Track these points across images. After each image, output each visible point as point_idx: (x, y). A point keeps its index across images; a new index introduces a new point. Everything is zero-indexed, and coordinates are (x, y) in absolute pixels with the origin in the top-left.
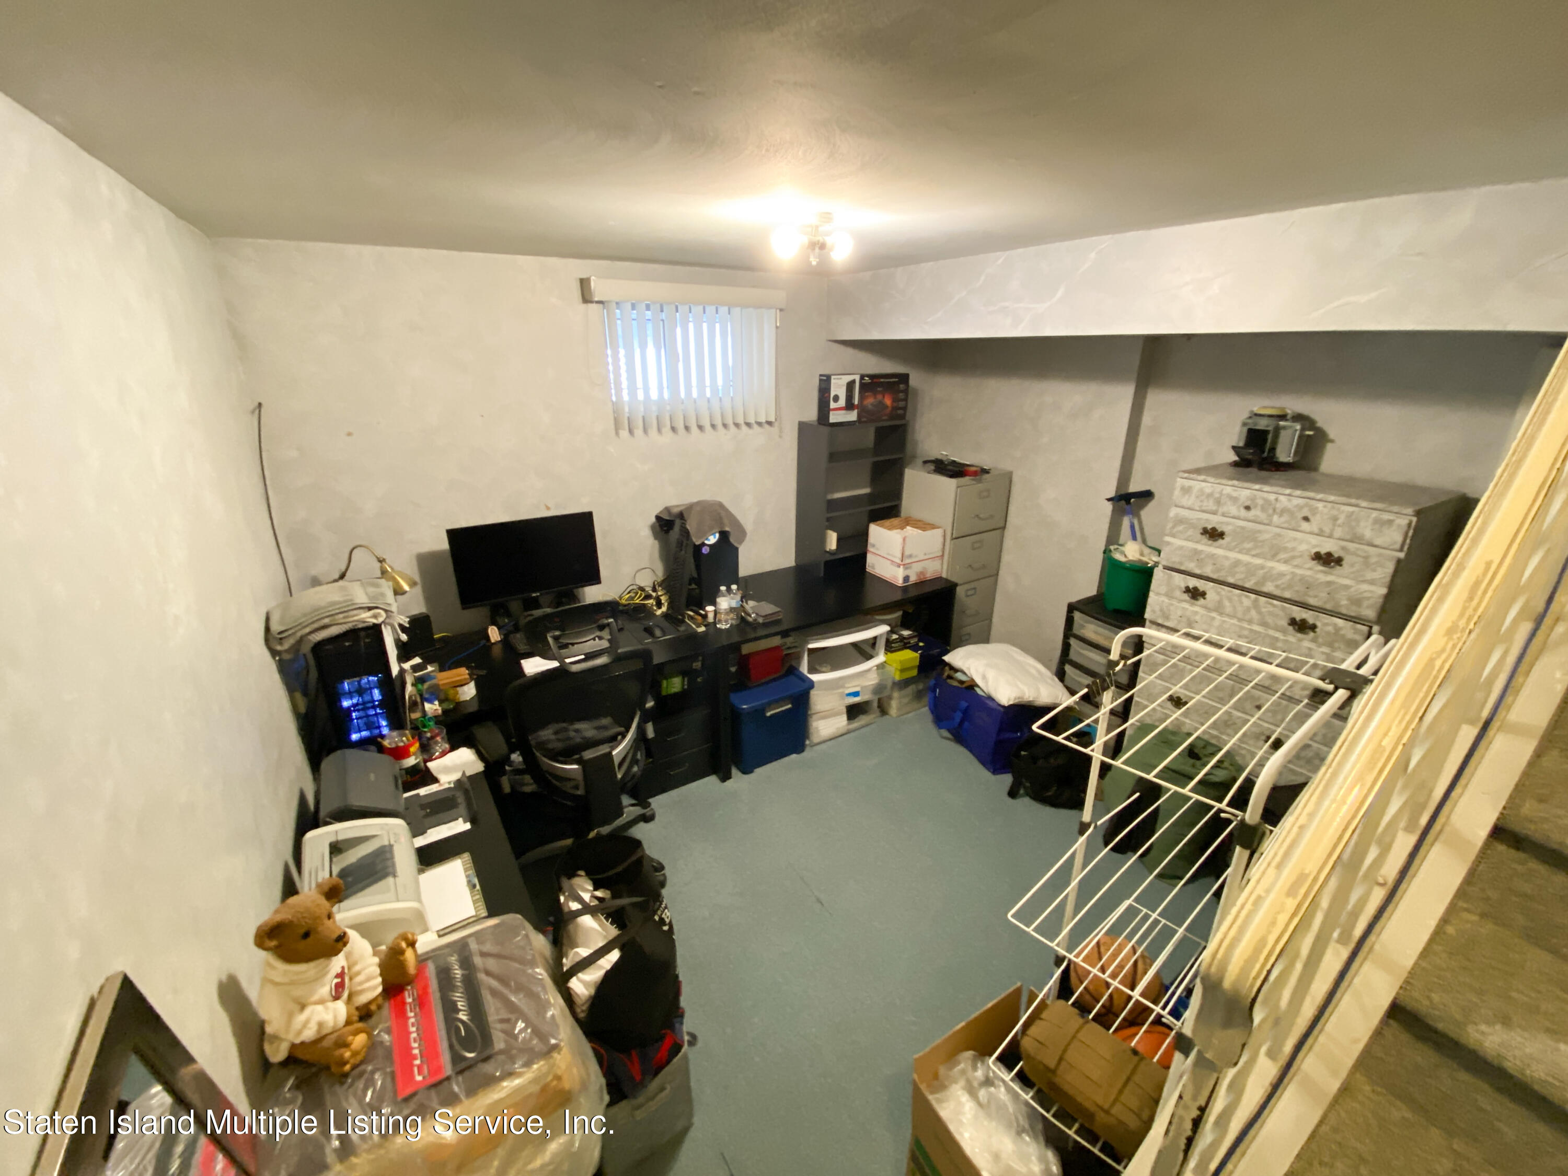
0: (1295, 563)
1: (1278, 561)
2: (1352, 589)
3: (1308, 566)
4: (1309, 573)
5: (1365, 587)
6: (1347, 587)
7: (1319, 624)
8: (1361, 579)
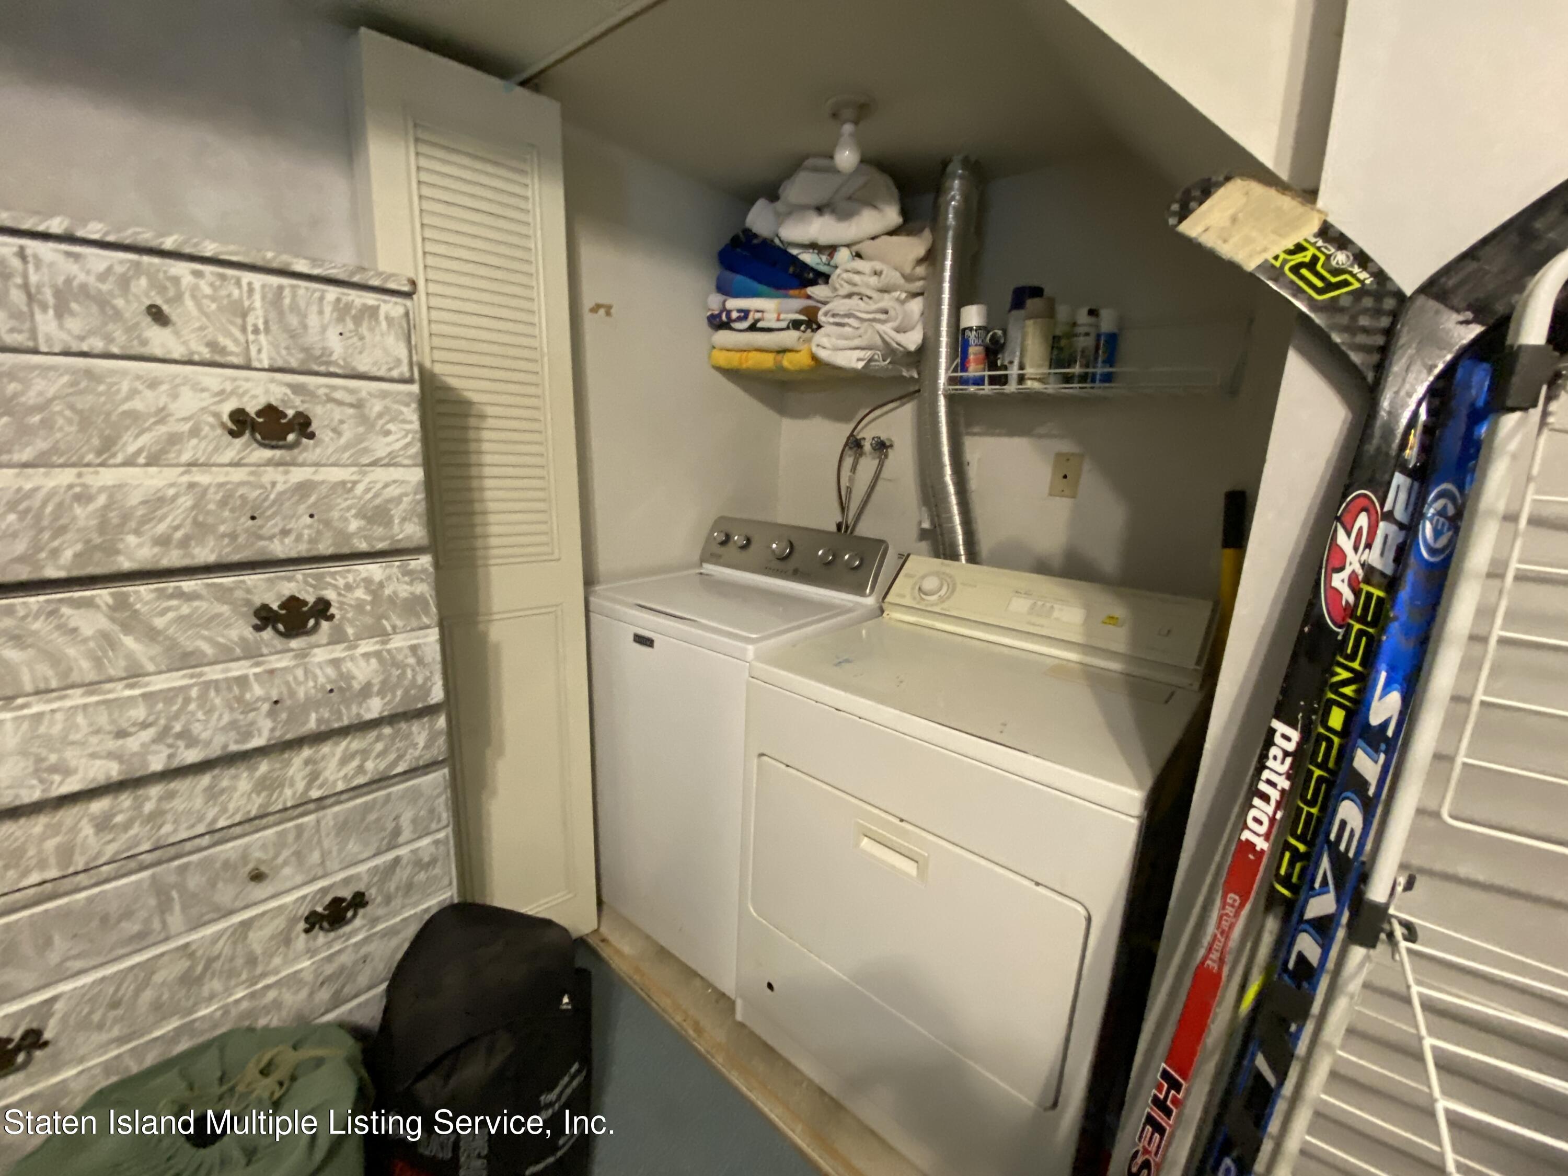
0: (185, 457)
1: (129, 462)
2: (359, 489)
3: (229, 455)
4: (238, 475)
5: (381, 475)
6: (345, 487)
7: (330, 595)
8: (365, 460)
